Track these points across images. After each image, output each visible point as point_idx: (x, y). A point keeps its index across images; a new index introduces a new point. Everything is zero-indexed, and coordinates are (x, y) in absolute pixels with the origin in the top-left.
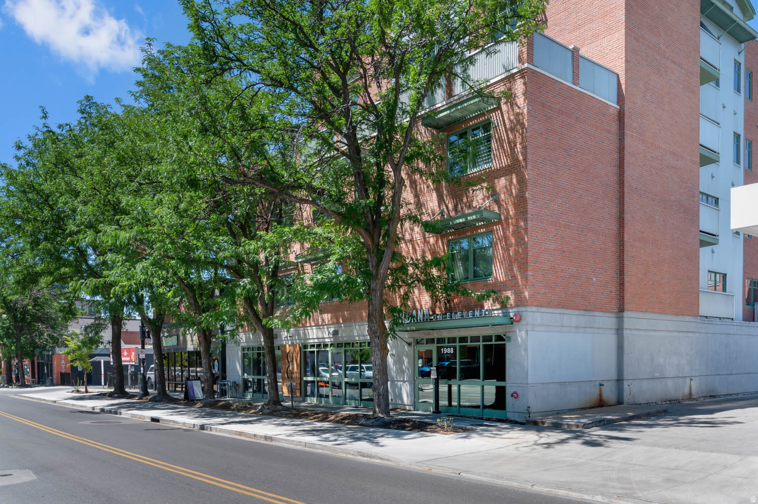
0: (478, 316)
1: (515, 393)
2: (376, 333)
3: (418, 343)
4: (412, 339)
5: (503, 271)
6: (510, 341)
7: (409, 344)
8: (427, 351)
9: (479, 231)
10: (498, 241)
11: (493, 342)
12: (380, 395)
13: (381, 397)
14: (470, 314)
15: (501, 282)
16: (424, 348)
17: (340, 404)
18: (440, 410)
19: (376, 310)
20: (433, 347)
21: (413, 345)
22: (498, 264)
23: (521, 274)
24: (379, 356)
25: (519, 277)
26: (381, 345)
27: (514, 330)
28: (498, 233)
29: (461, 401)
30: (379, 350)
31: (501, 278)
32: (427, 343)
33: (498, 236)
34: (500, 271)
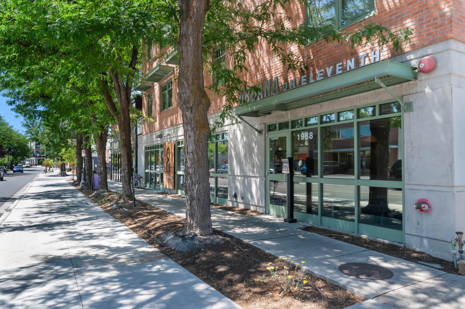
0: (353, 67)
1: (424, 201)
2: (188, 102)
3: (270, 130)
4: (263, 125)
6: (412, 111)
7: (260, 132)
8: (280, 138)
11: (377, 116)
12: (194, 199)
13: (195, 202)
14: (338, 68)
16: (276, 135)
18: (295, 217)
19: (188, 67)
20: (286, 133)
21: (264, 133)
24: (192, 139)
26: (196, 122)
27: (419, 89)
29: (325, 194)
30: (192, 129)
32: (280, 129)
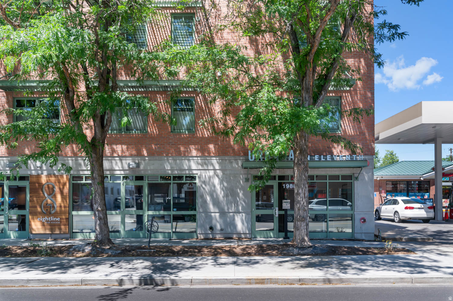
1: (363, 218)
4: (250, 175)
5: (351, 127)
6: (358, 180)
7: (246, 179)
9: (328, 95)
10: (347, 105)
11: (340, 181)
15: (349, 136)
17: (140, 238)
20: (274, 183)
21: (250, 181)
22: (347, 122)
23: (368, 132)
25: (367, 134)
27: (361, 172)
28: (347, 99)
31: (350, 133)
33: (347, 101)
34: (349, 127)
